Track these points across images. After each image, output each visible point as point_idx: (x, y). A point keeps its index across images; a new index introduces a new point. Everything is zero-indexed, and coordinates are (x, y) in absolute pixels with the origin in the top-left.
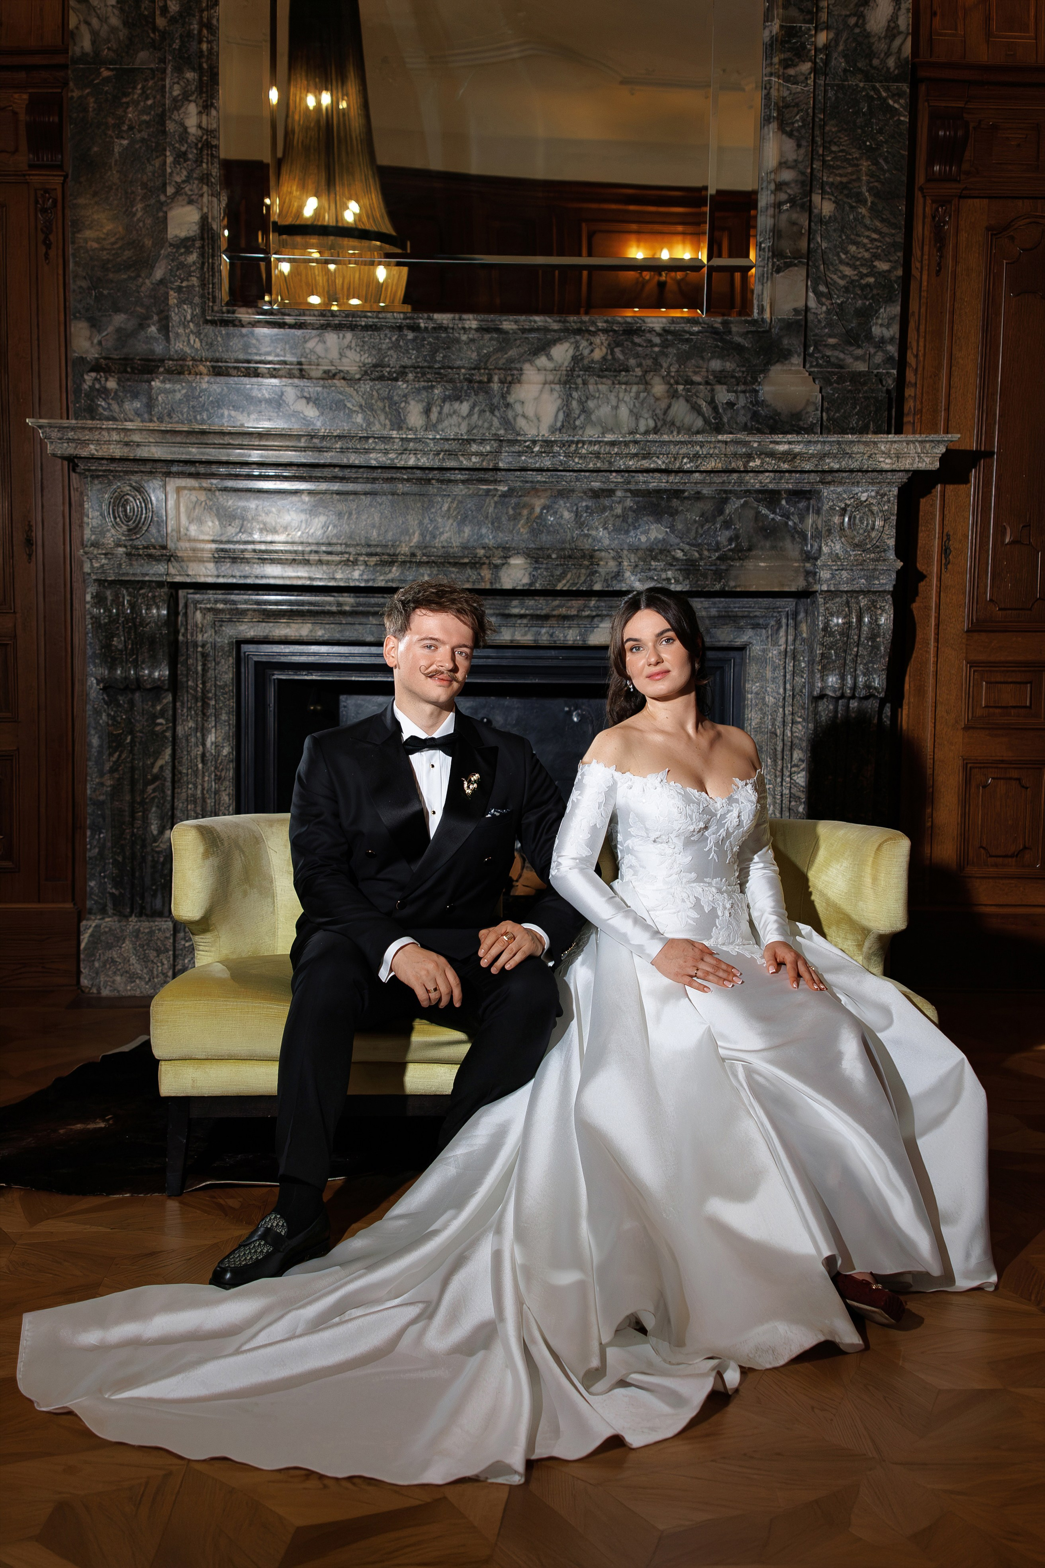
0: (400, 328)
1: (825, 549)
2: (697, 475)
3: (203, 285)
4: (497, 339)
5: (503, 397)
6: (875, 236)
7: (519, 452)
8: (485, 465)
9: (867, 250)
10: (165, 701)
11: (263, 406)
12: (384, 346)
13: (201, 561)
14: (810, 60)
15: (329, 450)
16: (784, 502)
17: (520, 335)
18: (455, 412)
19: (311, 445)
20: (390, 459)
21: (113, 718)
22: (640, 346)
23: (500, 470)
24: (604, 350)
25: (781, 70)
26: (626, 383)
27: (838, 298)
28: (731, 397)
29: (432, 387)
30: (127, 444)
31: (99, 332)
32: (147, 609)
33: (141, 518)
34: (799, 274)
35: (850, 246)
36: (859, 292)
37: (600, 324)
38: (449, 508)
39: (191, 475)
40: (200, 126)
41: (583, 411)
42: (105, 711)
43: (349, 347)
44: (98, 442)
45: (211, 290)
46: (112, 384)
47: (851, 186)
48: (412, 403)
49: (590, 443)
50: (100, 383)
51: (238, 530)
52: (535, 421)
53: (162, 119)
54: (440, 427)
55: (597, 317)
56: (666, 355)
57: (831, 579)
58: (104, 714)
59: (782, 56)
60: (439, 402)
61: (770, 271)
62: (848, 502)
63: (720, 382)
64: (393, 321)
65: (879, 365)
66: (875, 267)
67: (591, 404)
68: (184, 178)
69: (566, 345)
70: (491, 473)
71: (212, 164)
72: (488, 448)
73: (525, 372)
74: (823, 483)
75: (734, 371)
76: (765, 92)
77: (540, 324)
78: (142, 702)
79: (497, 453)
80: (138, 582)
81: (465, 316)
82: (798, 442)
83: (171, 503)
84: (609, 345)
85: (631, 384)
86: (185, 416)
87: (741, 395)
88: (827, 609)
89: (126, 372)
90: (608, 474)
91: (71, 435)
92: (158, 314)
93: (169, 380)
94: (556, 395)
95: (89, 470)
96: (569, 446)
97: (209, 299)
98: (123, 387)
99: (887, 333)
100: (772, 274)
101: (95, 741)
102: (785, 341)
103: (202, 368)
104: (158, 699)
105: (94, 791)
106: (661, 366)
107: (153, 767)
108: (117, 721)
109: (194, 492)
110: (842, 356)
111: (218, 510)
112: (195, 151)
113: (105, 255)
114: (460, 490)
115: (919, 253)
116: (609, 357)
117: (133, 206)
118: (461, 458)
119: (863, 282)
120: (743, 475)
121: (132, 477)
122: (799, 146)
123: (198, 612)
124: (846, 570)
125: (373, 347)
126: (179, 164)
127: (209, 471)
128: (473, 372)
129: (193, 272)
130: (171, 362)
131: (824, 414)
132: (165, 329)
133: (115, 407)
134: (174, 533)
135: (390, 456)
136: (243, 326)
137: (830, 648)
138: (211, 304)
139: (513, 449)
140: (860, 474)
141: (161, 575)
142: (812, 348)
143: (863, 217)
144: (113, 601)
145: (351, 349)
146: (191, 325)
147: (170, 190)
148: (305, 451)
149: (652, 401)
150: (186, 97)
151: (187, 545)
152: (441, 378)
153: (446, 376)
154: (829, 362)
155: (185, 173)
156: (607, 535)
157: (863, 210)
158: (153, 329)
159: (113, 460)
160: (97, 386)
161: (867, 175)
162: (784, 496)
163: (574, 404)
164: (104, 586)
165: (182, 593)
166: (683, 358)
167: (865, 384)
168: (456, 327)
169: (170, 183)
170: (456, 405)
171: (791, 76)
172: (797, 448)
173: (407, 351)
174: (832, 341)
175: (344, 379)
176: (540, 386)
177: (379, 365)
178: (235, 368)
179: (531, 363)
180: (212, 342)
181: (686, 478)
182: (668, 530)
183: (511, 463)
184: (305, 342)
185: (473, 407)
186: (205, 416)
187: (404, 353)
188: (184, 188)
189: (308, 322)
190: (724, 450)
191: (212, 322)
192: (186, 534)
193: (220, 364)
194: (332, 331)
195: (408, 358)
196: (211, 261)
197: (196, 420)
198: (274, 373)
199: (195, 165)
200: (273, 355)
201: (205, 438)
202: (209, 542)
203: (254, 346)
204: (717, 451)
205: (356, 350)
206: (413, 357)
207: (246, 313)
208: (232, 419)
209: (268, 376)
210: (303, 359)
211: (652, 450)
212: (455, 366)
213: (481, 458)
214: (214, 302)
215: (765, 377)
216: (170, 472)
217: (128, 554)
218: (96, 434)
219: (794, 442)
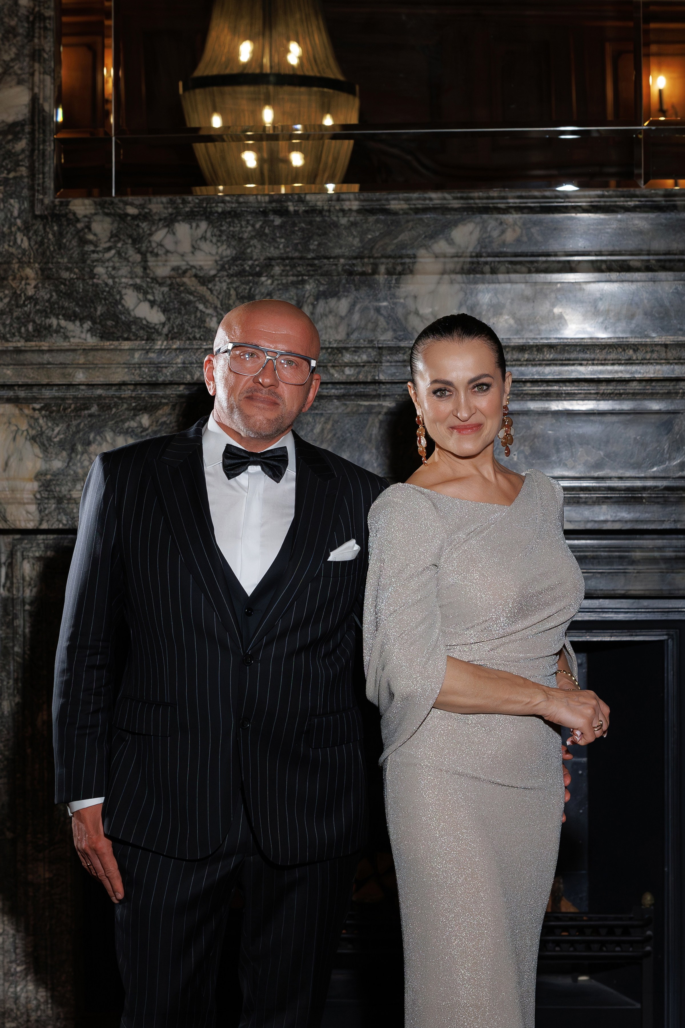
0: (265, 213)
2: (635, 384)
3: (32, 175)
4: (384, 222)
5: (391, 291)
8: (361, 378)
12: (246, 235)
13: (21, 503)
17: (413, 216)
18: (330, 312)
23: (382, 383)
24: (518, 230)
29: (303, 282)
37: (511, 200)
38: (323, 430)
41: (491, 306)
43: (204, 238)
45: (41, 181)
51: (66, 464)
55: (508, 191)
60: (311, 300)
63: (664, 269)
64: (256, 205)
67: (501, 298)
68: (13, 56)
69: (470, 227)
70: (372, 387)
71: (45, 37)
72: (364, 357)
73: (419, 260)
77: (437, 201)
79: (376, 363)
84: (524, 224)
85: (552, 271)
86: (7, 329)
94: (456, 287)
97: (38, 191)
103: (29, 272)
109: (13, 421)
112: (26, 25)
114: (334, 408)
116: (524, 240)
118: (332, 371)
123: (25, 562)
125: (233, 236)
126: (8, 41)
127: (29, 396)
128: (354, 262)
129: (21, 161)
136: (78, 220)
138: (41, 197)
139: (396, 358)
145: (206, 239)
146: (19, 221)
152: (315, 271)
153: (320, 267)
155: (14, 50)
156: (523, 460)
168: (332, 209)
170: (333, 302)
173: (274, 239)
175: (196, 276)
176: (437, 277)
177: (240, 257)
178: (67, 269)
179: (427, 249)
180: (43, 239)
181: (621, 388)
182: (602, 453)
183: (393, 375)
184: (151, 235)
185: (353, 305)
186: (30, 328)
187: (269, 243)
188: (13, 67)
189: (154, 211)
190: (663, 355)
191: (42, 217)
192: (5, 470)
193: (50, 265)
194: (183, 220)
195: (275, 248)
196: (41, 147)
197: (20, 332)
198: (113, 273)
199: (26, 41)
200: (113, 252)
201: (22, 357)
202: (31, 480)
203: (91, 242)
204: (655, 356)
205: (211, 241)
206: (281, 246)
207: (84, 205)
208: (62, 330)
209: (105, 276)
210: (149, 255)
211: (573, 356)
212: (333, 255)
213: (357, 370)
214: (45, 193)
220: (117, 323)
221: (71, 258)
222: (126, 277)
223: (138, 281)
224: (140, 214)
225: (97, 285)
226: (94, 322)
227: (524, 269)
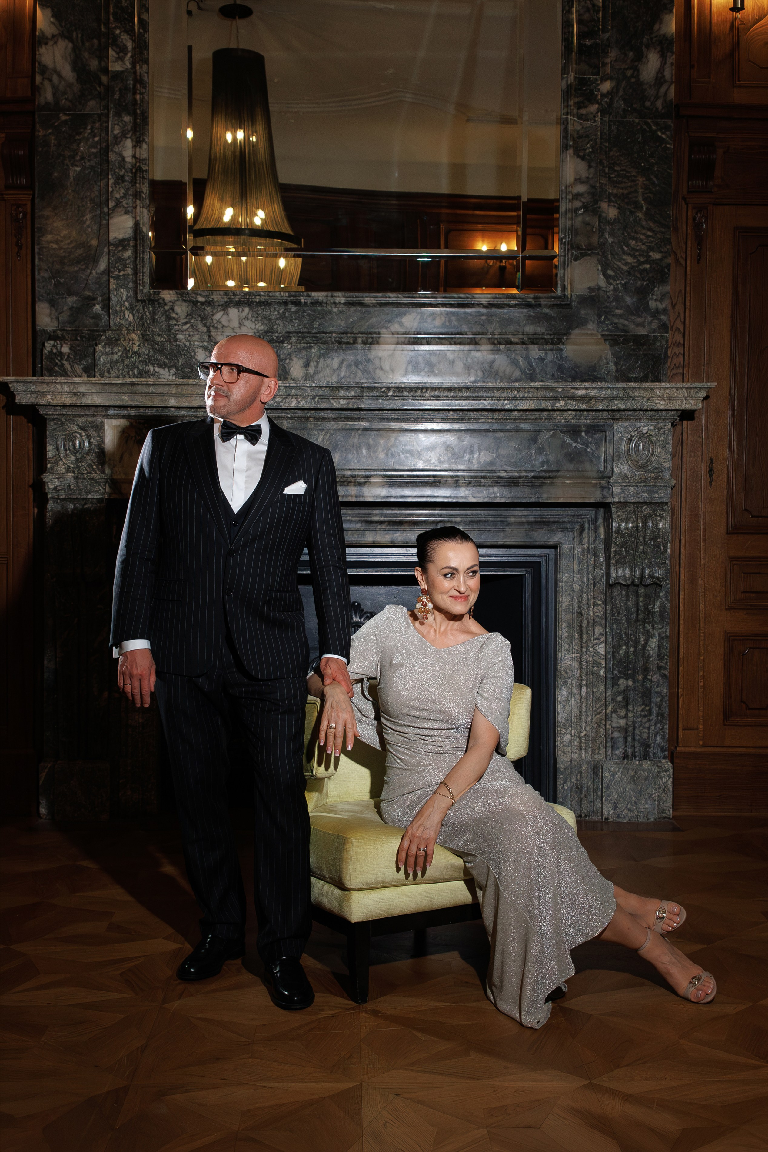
0: (286, 303)
1: (616, 470)
2: (516, 413)
3: (135, 273)
4: (361, 311)
5: (365, 354)
6: (649, 233)
7: (377, 396)
8: (350, 406)
9: (643, 244)
11: (180, 363)
12: (273, 317)
14: (598, 103)
16: (583, 434)
17: (378, 308)
18: (327, 366)
22: (470, 315)
23: (362, 410)
24: (443, 318)
25: (575, 111)
26: (460, 344)
27: (623, 279)
29: (311, 347)
30: (75, 394)
31: (57, 310)
33: (85, 450)
34: (592, 261)
35: (631, 241)
37: (440, 299)
38: (323, 439)
39: (124, 417)
40: (134, 156)
41: (427, 365)
44: (53, 393)
45: (141, 277)
47: (630, 196)
48: (295, 359)
49: (432, 389)
50: (57, 349)
52: (390, 372)
53: (105, 151)
54: (316, 377)
55: (438, 293)
56: (491, 322)
57: (621, 493)
59: (577, 100)
60: (315, 359)
61: (570, 259)
62: (633, 434)
63: (533, 343)
65: (655, 329)
66: (650, 256)
68: (122, 195)
69: (413, 315)
70: (355, 412)
71: (143, 184)
72: (353, 393)
73: (382, 335)
74: (613, 419)
75: (543, 334)
76: (563, 127)
77: (393, 299)
79: (360, 397)
80: (83, 499)
81: (335, 294)
82: (593, 388)
83: (109, 438)
84: (447, 314)
85: (464, 344)
86: (121, 372)
87: (550, 353)
88: (618, 516)
89: (78, 340)
91: (33, 388)
92: (101, 296)
93: (109, 345)
94: (406, 352)
95: (47, 415)
96: (416, 391)
97: (139, 284)
98: (74, 351)
99: (661, 306)
100: (571, 261)
102: (583, 312)
106: (487, 331)
110: (626, 322)
112: (130, 175)
113: (61, 253)
114: (331, 425)
116: (447, 324)
117: (83, 216)
118: (332, 401)
120: (551, 413)
121: (80, 419)
122: (590, 167)
124: (633, 486)
125: (265, 318)
126: (119, 185)
127: (137, 414)
128: (342, 336)
129: (129, 264)
130: (110, 332)
131: (613, 367)
132: (107, 306)
133: (68, 366)
134: (111, 462)
136: (165, 304)
137: (622, 547)
138: (141, 288)
139: (372, 394)
140: (641, 412)
141: (101, 494)
142: (603, 317)
143: (640, 219)
145: (248, 319)
146: (126, 303)
147: (111, 204)
149: (481, 357)
150: (124, 135)
151: (121, 470)
152: (317, 341)
153: (321, 339)
154: (617, 328)
155: (123, 191)
157: (640, 215)
158: (97, 308)
159: (64, 406)
160: (55, 351)
161: (642, 188)
162: (584, 429)
163: (420, 359)
164: (57, 503)
166: (504, 325)
167: (644, 344)
168: (328, 302)
169: (111, 199)
170: (329, 360)
171: (583, 115)
172: (593, 393)
173: (291, 320)
174: (618, 312)
176: (394, 346)
177: (269, 331)
178: (159, 335)
179: (387, 329)
180: (142, 316)
181: (507, 415)
182: (494, 455)
183: (371, 404)
184: (213, 315)
185: (341, 363)
186: (136, 372)
187: (288, 322)
188: (122, 202)
189: (216, 300)
190: (535, 394)
191: (142, 301)
192: (120, 462)
193: (148, 333)
194: (234, 306)
195: (292, 326)
196: (141, 256)
197: (129, 375)
198: (189, 338)
199: (130, 185)
200: (188, 325)
201: (135, 388)
203: (174, 318)
204: (530, 395)
205: (252, 321)
206: (296, 325)
207: (170, 294)
208: (156, 373)
209: (184, 340)
210: (211, 328)
211: (480, 394)
212: (328, 331)
213: (348, 401)
214: (144, 286)
215: (567, 339)
216: (108, 415)
217: (76, 478)
218: (52, 387)
219: (589, 388)
220: (192, 370)
221: (161, 329)
222: (197, 341)
223: (206, 344)
224: (206, 301)
225: (179, 346)
226: (177, 370)
227: (447, 342)
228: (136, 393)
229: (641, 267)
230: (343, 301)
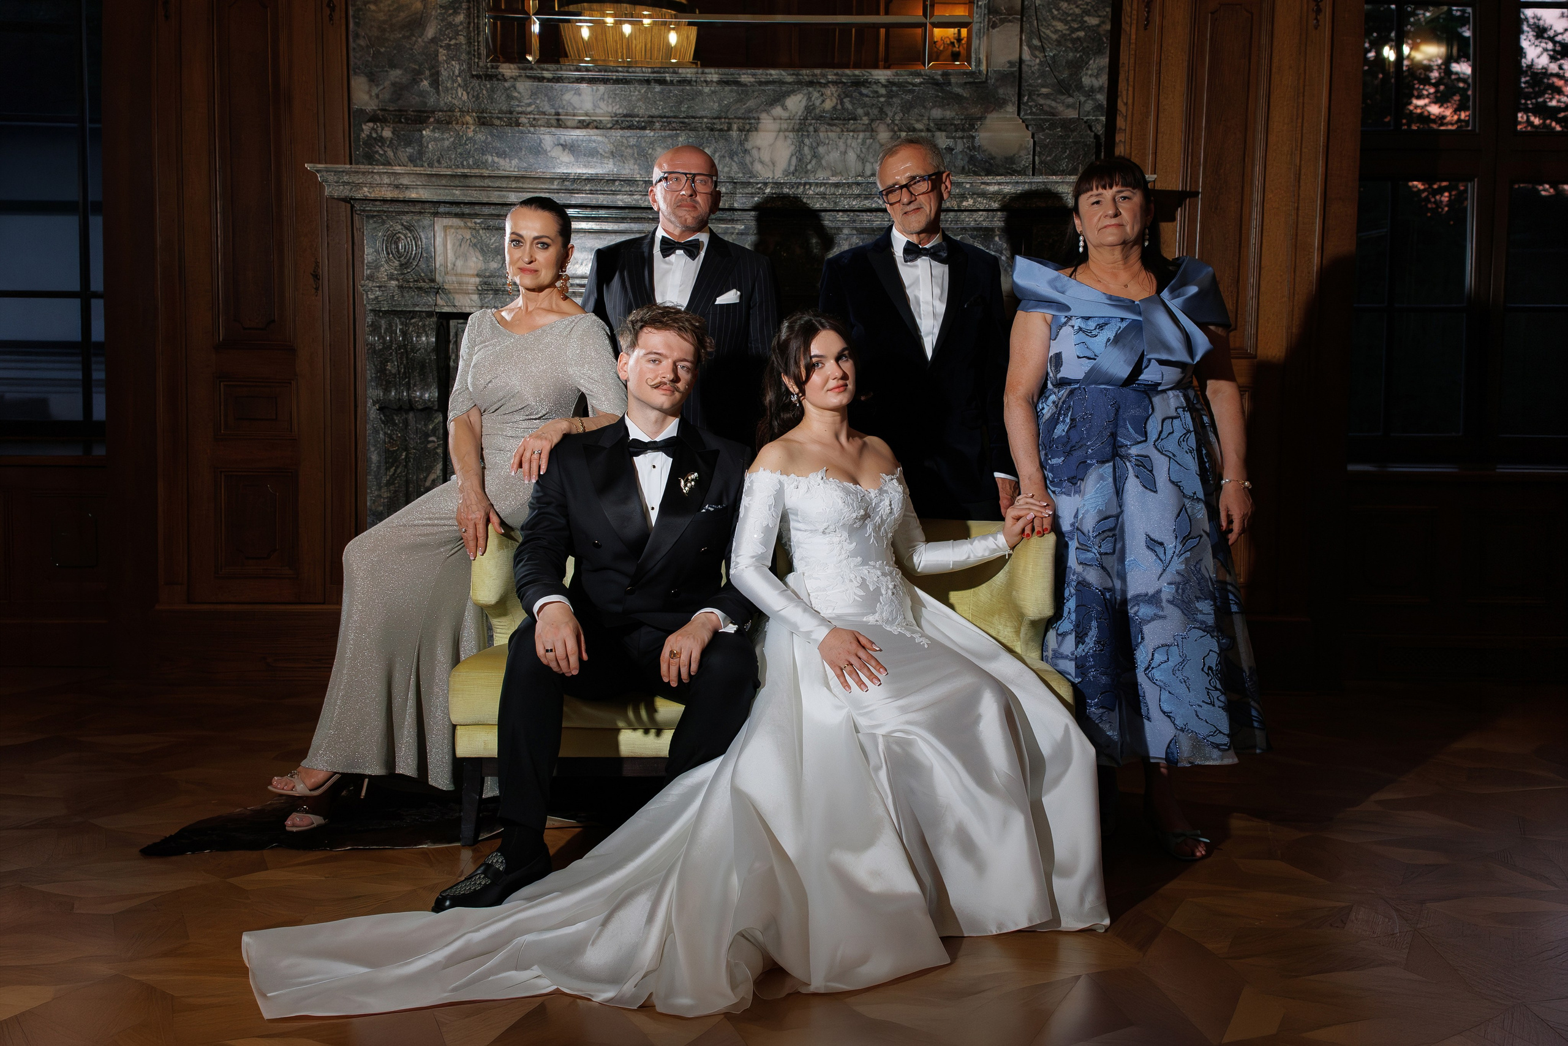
0: (648, 82)
3: (469, 43)
4: (737, 92)
5: (741, 143)
7: (752, 194)
9: (1077, 7)
10: (436, 421)
11: (523, 153)
12: (634, 98)
13: (466, 293)
15: (580, 191)
16: (997, 239)
17: (758, 87)
19: (564, 188)
20: (635, 200)
21: (390, 437)
22: (867, 96)
23: (736, 210)
24: (835, 100)
26: (853, 131)
27: (1051, 51)
28: (950, 142)
29: (677, 135)
30: (397, 187)
31: (377, 86)
32: (417, 337)
33: (411, 254)
34: (1013, 29)
36: (1070, 46)
37: (829, 77)
39: (456, 215)
41: (815, 156)
42: (382, 430)
44: (371, 186)
45: (476, 48)
46: (387, 133)
48: (659, 149)
49: (817, 184)
50: (377, 133)
51: (500, 266)
52: (770, 164)
55: (827, 70)
56: (890, 105)
58: (381, 432)
61: (986, 27)
63: (940, 130)
64: (642, 75)
65: (1089, 112)
66: (1086, 22)
67: (821, 150)
69: (799, 97)
70: (728, 213)
73: (762, 121)
75: (953, 119)
77: (775, 77)
78: (416, 421)
79: (732, 194)
80: (410, 312)
81: (707, 70)
82: (1007, 183)
83: (439, 240)
84: (839, 96)
85: (859, 131)
86: (453, 163)
87: (959, 141)
89: (401, 122)
90: (835, 213)
91: (346, 178)
92: (430, 70)
93: (439, 129)
94: (789, 141)
95: (364, 211)
96: (798, 188)
97: (474, 55)
98: (398, 136)
99: (1097, 83)
100: (988, 30)
101: (374, 457)
102: (1001, 91)
103: (468, 119)
104: (430, 419)
105: (374, 503)
106: (887, 115)
107: (425, 481)
108: (393, 439)
109: (460, 231)
110: (1053, 104)
111: (482, 249)
113: (381, 16)
115: (1129, 9)
116: (839, 107)
119: (1074, 36)
120: (959, 213)
121: (404, 217)
125: (625, 99)
127: (472, 212)
128: (714, 121)
129: (461, 31)
130: (440, 113)
131: (1036, 158)
132: (435, 83)
133: (390, 154)
134: (442, 268)
135: (635, 197)
136: (505, 80)
138: (476, 60)
139: (746, 191)
141: (430, 306)
142: (1026, 98)
144: (386, 329)
145: (603, 100)
146: (459, 78)
148: (558, 193)
149: (877, 146)
151: (454, 278)
152: (685, 127)
153: (689, 124)
154: (1042, 110)
158: (426, 83)
159: (384, 201)
160: (374, 135)
162: (998, 233)
163: (806, 150)
164: (379, 316)
165: (453, 323)
166: (907, 108)
167: (1073, 131)
168: (698, 79)
172: (1007, 189)
173: (655, 102)
174: (1044, 90)
175: (597, 128)
176: (775, 134)
177: (629, 115)
178: (498, 118)
179: (768, 113)
180: (478, 95)
183: (744, 203)
184: (562, 94)
186: (471, 162)
187: (651, 104)
191: (478, 77)
192: (453, 269)
193: (485, 115)
194: (586, 84)
195: (656, 109)
196: (476, 21)
197: (463, 165)
198: (534, 122)
200: (534, 106)
201: (467, 181)
202: (473, 276)
203: (516, 98)
205: (608, 100)
206: (660, 108)
207: (510, 69)
208: (495, 165)
209: (528, 125)
210: (560, 110)
212: (699, 115)
214: (479, 58)
215: (981, 124)
216: (438, 213)
217: (400, 287)
218: (369, 179)
219: (1003, 183)
221: (500, 110)
224: (554, 78)
225: (522, 132)
226: (520, 160)
228: (469, 187)
229: (1073, 35)
230: (715, 80)
